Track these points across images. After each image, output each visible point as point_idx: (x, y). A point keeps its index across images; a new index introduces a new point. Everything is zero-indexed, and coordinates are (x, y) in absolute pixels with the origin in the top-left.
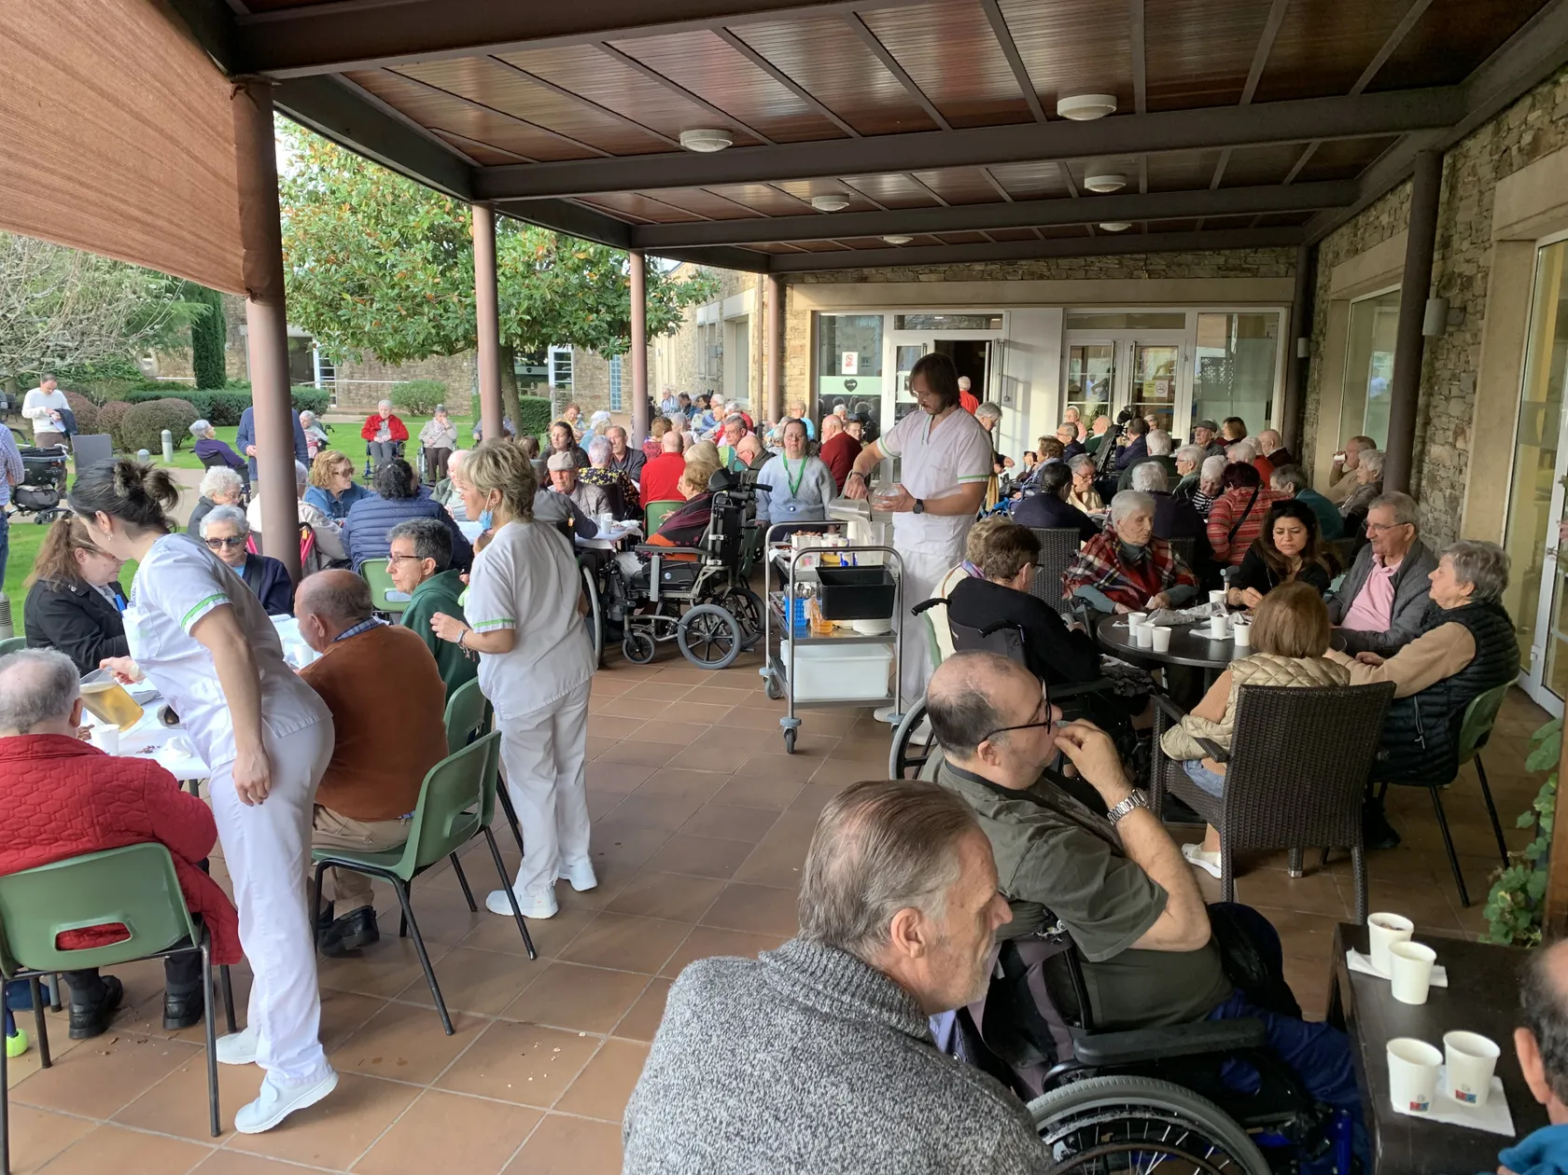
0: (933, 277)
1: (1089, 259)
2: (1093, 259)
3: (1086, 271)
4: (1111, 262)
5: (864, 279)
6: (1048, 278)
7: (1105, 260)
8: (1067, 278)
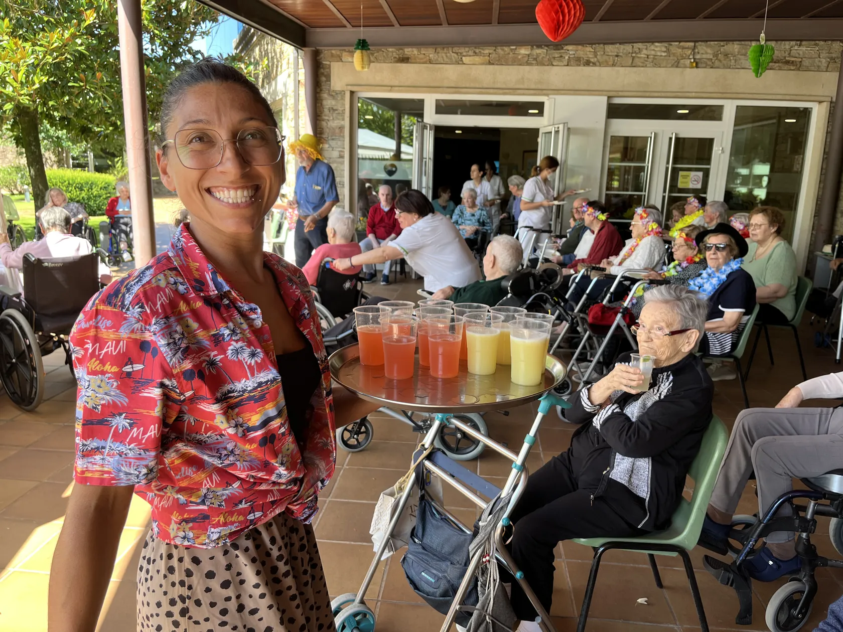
0: (477, 59)
1: (636, 45)
2: (640, 45)
3: (633, 58)
4: (658, 49)
5: (405, 60)
6: (594, 64)
7: (652, 47)
8: (614, 65)
